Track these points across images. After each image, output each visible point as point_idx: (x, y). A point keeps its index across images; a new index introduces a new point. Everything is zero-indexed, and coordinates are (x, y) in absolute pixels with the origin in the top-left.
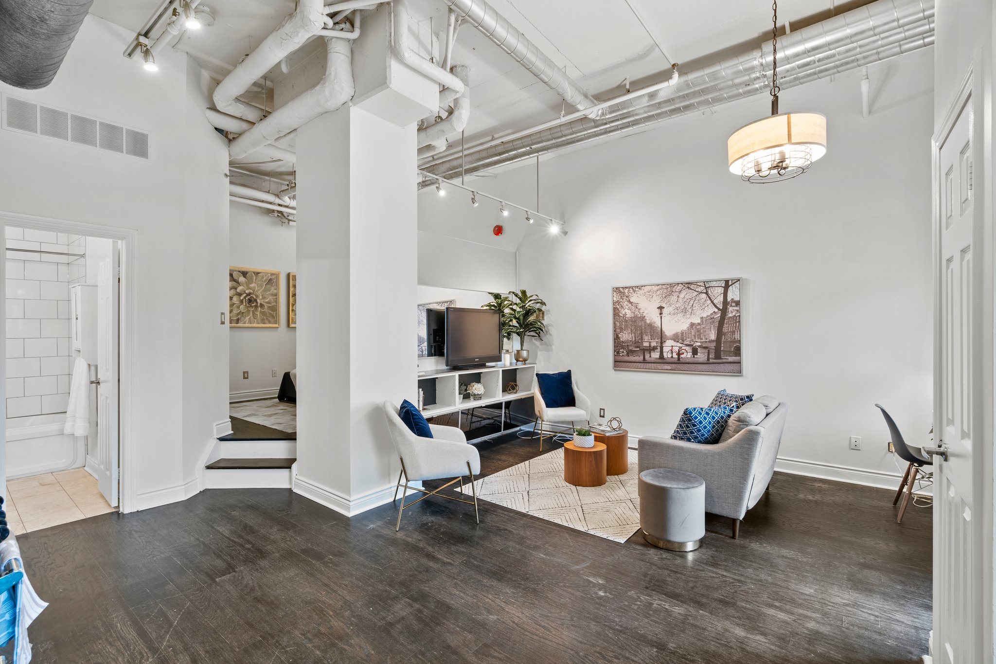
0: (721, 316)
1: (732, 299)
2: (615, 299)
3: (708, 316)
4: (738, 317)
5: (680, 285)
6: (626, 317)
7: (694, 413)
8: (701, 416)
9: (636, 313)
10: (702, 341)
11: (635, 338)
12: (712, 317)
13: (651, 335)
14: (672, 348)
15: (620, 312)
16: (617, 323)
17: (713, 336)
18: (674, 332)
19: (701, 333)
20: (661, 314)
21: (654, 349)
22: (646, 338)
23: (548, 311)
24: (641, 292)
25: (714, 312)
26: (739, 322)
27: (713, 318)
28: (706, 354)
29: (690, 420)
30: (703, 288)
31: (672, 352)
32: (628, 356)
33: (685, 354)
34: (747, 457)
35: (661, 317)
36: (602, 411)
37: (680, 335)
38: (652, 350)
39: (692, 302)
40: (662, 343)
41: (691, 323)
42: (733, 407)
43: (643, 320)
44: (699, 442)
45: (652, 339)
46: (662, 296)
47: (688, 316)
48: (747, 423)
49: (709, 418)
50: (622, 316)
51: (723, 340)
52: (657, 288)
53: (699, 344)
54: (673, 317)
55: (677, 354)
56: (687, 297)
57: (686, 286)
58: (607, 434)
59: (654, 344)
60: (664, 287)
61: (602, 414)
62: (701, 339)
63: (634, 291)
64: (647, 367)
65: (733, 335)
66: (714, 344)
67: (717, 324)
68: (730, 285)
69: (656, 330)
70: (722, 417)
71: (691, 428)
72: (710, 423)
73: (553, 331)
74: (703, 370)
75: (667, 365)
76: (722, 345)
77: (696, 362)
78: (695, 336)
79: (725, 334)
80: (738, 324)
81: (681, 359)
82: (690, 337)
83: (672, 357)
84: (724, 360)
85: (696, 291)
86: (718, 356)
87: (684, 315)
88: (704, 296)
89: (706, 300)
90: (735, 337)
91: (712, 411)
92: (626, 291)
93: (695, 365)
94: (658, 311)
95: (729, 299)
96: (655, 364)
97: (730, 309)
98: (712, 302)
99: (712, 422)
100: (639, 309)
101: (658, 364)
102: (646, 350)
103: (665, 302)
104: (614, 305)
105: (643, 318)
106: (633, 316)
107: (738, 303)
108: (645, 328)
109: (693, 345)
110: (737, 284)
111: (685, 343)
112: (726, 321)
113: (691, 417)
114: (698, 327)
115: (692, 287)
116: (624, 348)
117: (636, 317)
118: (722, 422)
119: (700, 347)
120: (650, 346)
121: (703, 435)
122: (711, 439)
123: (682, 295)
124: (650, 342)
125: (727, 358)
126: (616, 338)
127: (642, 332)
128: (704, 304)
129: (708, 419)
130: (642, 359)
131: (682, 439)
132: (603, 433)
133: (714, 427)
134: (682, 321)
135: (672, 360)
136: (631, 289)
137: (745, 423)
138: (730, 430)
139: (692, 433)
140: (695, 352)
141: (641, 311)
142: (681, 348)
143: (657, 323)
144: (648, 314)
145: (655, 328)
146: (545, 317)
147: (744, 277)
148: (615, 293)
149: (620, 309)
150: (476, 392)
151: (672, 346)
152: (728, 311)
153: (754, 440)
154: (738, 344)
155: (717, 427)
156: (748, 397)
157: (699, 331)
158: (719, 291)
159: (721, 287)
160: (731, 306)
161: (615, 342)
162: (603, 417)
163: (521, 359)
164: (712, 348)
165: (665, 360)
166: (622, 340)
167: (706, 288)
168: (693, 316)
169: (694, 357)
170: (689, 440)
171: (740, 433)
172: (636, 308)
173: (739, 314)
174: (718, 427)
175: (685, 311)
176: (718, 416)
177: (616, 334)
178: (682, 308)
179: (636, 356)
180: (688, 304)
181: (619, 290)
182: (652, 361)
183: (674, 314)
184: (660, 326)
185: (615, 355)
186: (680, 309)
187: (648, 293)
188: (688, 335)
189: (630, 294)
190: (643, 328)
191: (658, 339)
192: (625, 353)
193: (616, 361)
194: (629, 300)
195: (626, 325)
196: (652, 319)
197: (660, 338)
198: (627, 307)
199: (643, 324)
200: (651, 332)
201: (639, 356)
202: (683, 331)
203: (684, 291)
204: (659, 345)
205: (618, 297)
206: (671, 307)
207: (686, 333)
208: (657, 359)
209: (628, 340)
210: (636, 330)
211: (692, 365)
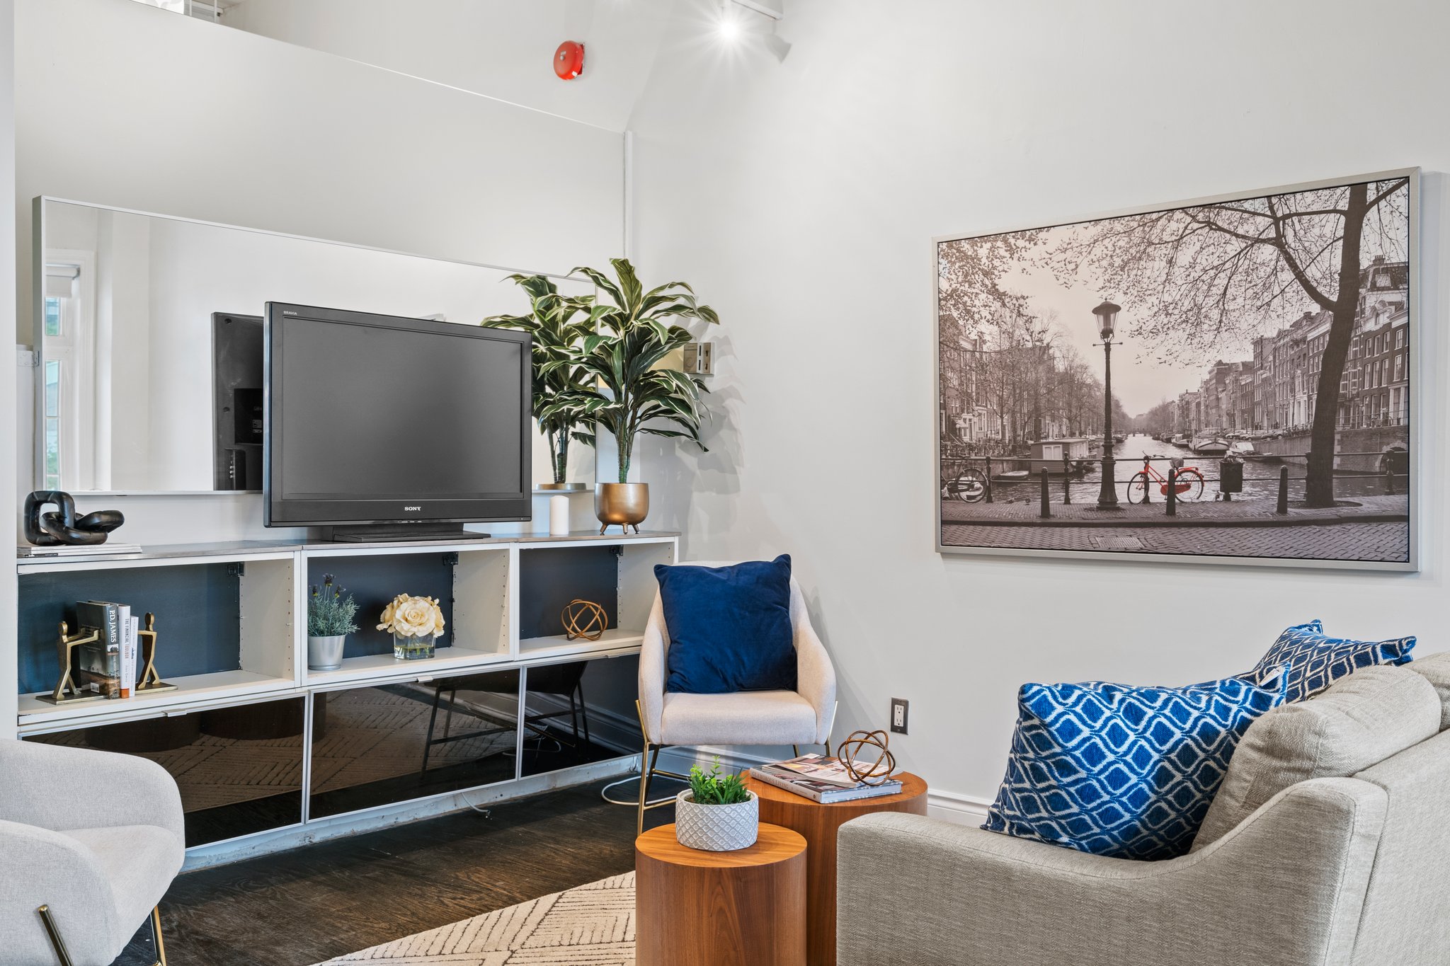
0: (1333, 332)
1: (1379, 260)
2: (945, 285)
3: (1281, 334)
4: (1400, 334)
5: (1178, 215)
6: (981, 352)
7: (1060, 709)
8: (1098, 725)
9: (1017, 333)
10: (1259, 433)
11: (1014, 430)
12: (1298, 335)
13: (1070, 419)
14: (1147, 467)
15: (960, 333)
16: (950, 374)
17: (1301, 415)
18: (1156, 403)
19: (1254, 405)
20: (1106, 333)
21: (1082, 470)
22: (1053, 430)
23: (726, 341)
24: (1035, 252)
25: (1308, 316)
26: (1406, 351)
27: (1304, 340)
28: (1276, 487)
29: (1043, 743)
30: (1263, 222)
31: (1146, 483)
32: (990, 500)
33: (1195, 487)
34: (1289, 936)
35: (1108, 347)
36: (899, 709)
37: (1177, 413)
38: (1074, 475)
39: (1222, 281)
40: (1108, 448)
41: (1220, 363)
42: (1272, 684)
43: (1041, 361)
44: (1097, 848)
45: (1072, 435)
46: (1112, 265)
47: (1208, 337)
48: (1307, 764)
49: (1141, 735)
50: (969, 347)
51: (1339, 428)
52: (1094, 231)
53: (1245, 447)
54: (1151, 342)
55: (1163, 491)
56: (1203, 261)
57: (1200, 217)
58: (827, 798)
59: (1080, 452)
60: (1118, 226)
61: (899, 722)
62: (1257, 427)
63: (1011, 250)
64: (1055, 543)
65: (1378, 406)
66: (1306, 446)
67: (1316, 365)
68: (1372, 204)
69: (1090, 396)
70: (1208, 734)
71: (1053, 782)
72: (1142, 757)
73: (740, 414)
74: (1261, 552)
75: (1129, 531)
76: (1337, 449)
77: (1234, 519)
78: (1231, 416)
79: (1348, 403)
80: (1399, 360)
81: (1178, 510)
82: (1213, 418)
83: (1146, 500)
84: (1345, 511)
85: (1237, 236)
86: (1319, 494)
87: (1192, 336)
88: (1268, 253)
89: (1275, 272)
90: (1386, 415)
91: (1158, 704)
92: (983, 251)
93: (1228, 530)
94: (1096, 324)
95: (1365, 262)
96: (1085, 531)
97: (1371, 300)
98: (1300, 276)
99: (1156, 756)
100: (1030, 320)
101: (1093, 531)
102: (1055, 475)
103: (1123, 286)
104: (940, 308)
105: (1041, 354)
106: (1006, 345)
107: (1400, 276)
108: (1050, 391)
109: (1224, 452)
110: (1399, 199)
111: (1196, 443)
112: (1352, 349)
113: (1046, 726)
114: (1246, 379)
115: (1223, 219)
116: (973, 472)
117: (1016, 348)
118: (1210, 756)
119: (1249, 457)
120: (1066, 460)
121: (1110, 815)
122: (1154, 833)
123: (1184, 257)
124: (1066, 446)
125: (1356, 500)
126: (949, 432)
127: (1037, 409)
128: (1266, 287)
129: (1132, 737)
130: (1039, 512)
131: (1022, 830)
132: (810, 793)
133: (1162, 777)
134: (1186, 355)
135: (1147, 513)
136: (999, 244)
137: (1297, 763)
138: (1232, 796)
139: (1057, 802)
140: (1231, 479)
141: (1036, 326)
142: (1181, 463)
143: (1091, 370)
144: (1058, 335)
145: (1085, 390)
146: (716, 367)
147: (1426, 168)
148: (943, 261)
149: (961, 322)
150: (405, 629)
151: (1147, 459)
152: (1363, 311)
153: (1319, 848)
154: (1398, 444)
155: (1178, 777)
156: (1389, 650)
157: (1246, 394)
158: (1328, 231)
159: (1335, 211)
160: (1374, 288)
161: (943, 449)
162: (903, 730)
163: (616, 517)
164: (1297, 460)
165: (1120, 514)
166: (966, 439)
167: (1276, 220)
168: (1225, 335)
169: (1227, 498)
170: (1049, 837)
171: (1260, 811)
172: (1020, 314)
173: (1404, 320)
174: (1188, 777)
175: (1195, 317)
176: (1188, 726)
177: (948, 418)
178: (1184, 309)
179: (1018, 500)
180: (1209, 289)
181: (958, 251)
182: (1074, 520)
183: (1154, 332)
184: (1103, 383)
185: (943, 498)
186: (1176, 312)
187: (1062, 256)
188: (1207, 413)
189: (996, 263)
190: (1043, 391)
191: (1094, 433)
192: (978, 489)
193: (945, 522)
194: (994, 285)
195: (982, 384)
196: (1076, 355)
197: (1103, 428)
198: (985, 313)
199: (1043, 375)
200: (1069, 405)
201: (1028, 501)
202: (1188, 398)
203: (1194, 238)
204: (1101, 457)
205: (953, 277)
206: (1145, 306)
207: (1198, 404)
208: (1091, 509)
209: (990, 440)
210: (1018, 399)
211: (1220, 530)
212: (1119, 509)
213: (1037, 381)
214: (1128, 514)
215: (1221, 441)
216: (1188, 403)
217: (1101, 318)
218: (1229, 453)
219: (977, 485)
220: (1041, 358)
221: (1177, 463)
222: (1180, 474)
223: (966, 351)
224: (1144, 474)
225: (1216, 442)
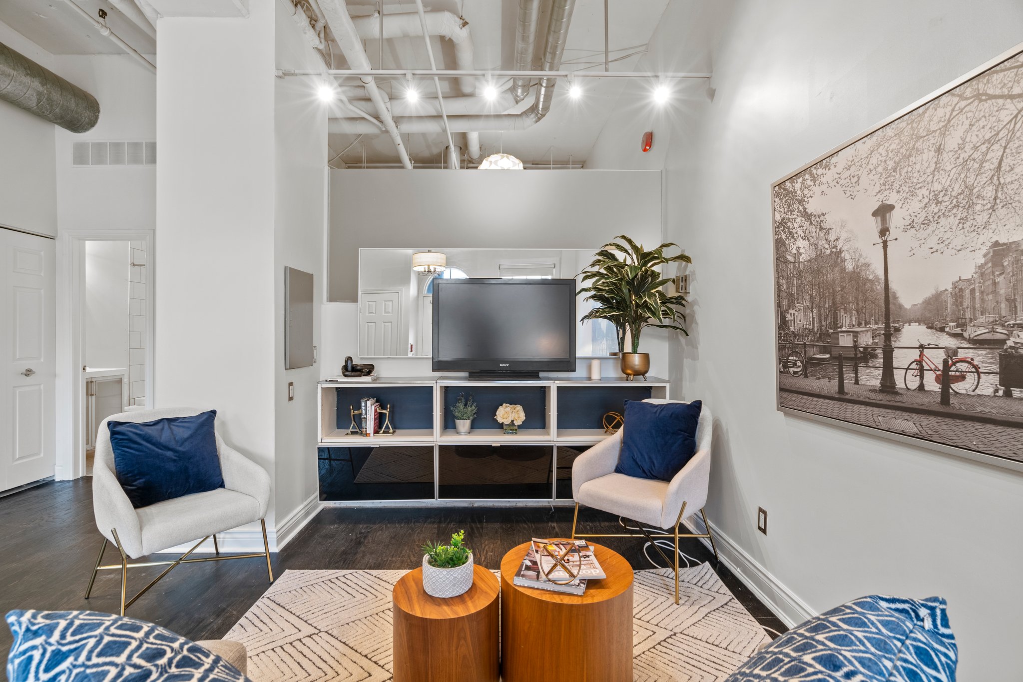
2: (778, 217)
6: (799, 262)
9: (820, 244)
11: (820, 322)
13: (857, 311)
14: (922, 353)
15: (787, 250)
16: (782, 281)
18: (929, 293)
20: (884, 232)
21: (867, 355)
22: (846, 321)
24: (829, 176)
31: (921, 370)
32: (806, 376)
33: (971, 378)
35: (885, 245)
36: (762, 516)
37: (950, 301)
38: (862, 359)
39: (995, 153)
40: (888, 336)
41: (996, 244)
43: (836, 264)
45: (860, 325)
46: (886, 169)
47: (981, 219)
50: (792, 259)
52: (873, 143)
54: (922, 234)
55: (937, 379)
56: (973, 138)
57: (969, 92)
59: (866, 340)
60: (891, 131)
61: (762, 524)
63: (814, 179)
64: (848, 416)
69: (872, 290)
75: (906, 415)
78: (1011, 302)
81: (953, 400)
82: (990, 305)
83: (921, 387)
87: (963, 220)
92: (798, 185)
93: (1009, 430)
94: (874, 225)
96: (870, 409)
101: (877, 410)
102: (849, 359)
103: (897, 185)
104: (776, 234)
105: (836, 258)
106: (813, 255)
108: (843, 288)
109: (1003, 342)
111: (971, 332)
115: (995, 85)
116: (796, 353)
117: (821, 257)
120: (856, 347)
123: (952, 141)
124: (856, 334)
126: (782, 323)
127: (834, 304)
130: (837, 389)
134: (958, 242)
135: (921, 400)
140: (1010, 372)
141: (832, 236)
142: (955, 353)
143: (873, 267)
144: (847, 240)
145: (868, 285)
146: (691, 288)
148: (777, 200)
149: (787, 242)
150: (502, 420)
151: (922, 347)
161: (780, 336)
162: (765, 531)
163: (631, 371)
165: (898, 398)
168: (1001, 212)
169: (1008, 394)
172: (821, 229)
175: (967, 200)
177: (782, 313)
178: (954, 194)
179: (823, 377)
180: (981, 166)
181: (785, 190)
182: (862, 399)
183: (926, 223)
184: (882, 277)
185: (781, 372)
186: (946, 198)
187: (847, 173)
188: (983, 300)
189: (806, 192)
190: (838, 288)
191: (876, 323)
192: (799, 367)
193: (782, 389)
194: (805, 209)
195: (800, 286)
196: (860, 255)
197: (883, 319)
198: (800, 232)
199: (838, 275)
200: (857, 299)
201: (830, 379)
202: (961, 285)
203: (962, 117)
204: (882, 344)
205: (782, 210)
206: (916, 199)
207: (973, 291)
208: (874, 391)
209: (805, 329)
210: (822, 297)
211: (1000, 429)
212: (897, 393)
213: (834, 281)
214: (905, 399)
215: (1000, 329)
216: (961, 290)
217: (879, 219)
218: (1010, 343)
219: (799, 363)
220: (836, 261)
221: (952, 353)
222: (954, 364)
223: (790, 263)
224: (919, 362)
225: (993, 331)
